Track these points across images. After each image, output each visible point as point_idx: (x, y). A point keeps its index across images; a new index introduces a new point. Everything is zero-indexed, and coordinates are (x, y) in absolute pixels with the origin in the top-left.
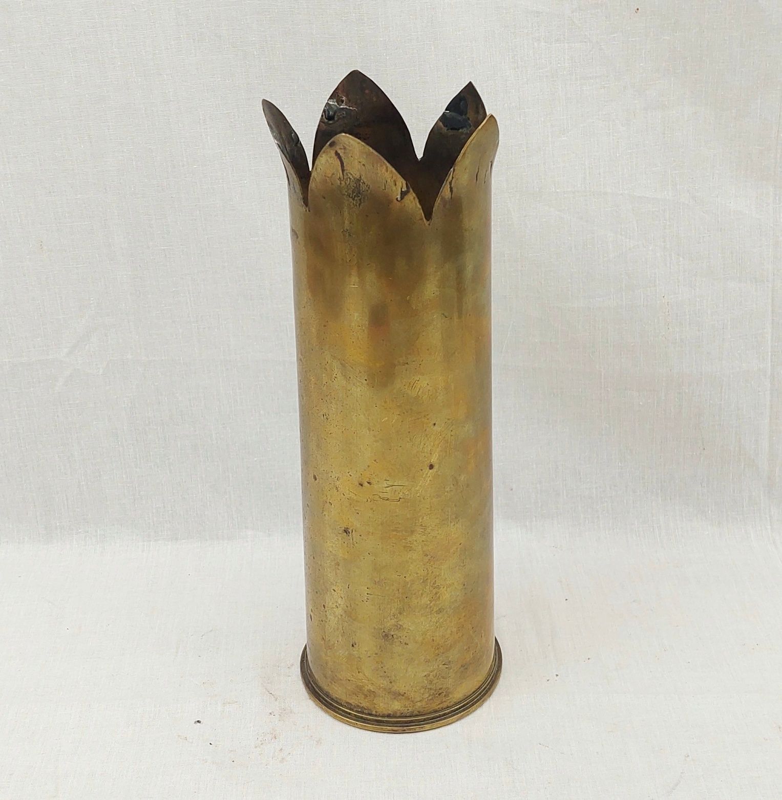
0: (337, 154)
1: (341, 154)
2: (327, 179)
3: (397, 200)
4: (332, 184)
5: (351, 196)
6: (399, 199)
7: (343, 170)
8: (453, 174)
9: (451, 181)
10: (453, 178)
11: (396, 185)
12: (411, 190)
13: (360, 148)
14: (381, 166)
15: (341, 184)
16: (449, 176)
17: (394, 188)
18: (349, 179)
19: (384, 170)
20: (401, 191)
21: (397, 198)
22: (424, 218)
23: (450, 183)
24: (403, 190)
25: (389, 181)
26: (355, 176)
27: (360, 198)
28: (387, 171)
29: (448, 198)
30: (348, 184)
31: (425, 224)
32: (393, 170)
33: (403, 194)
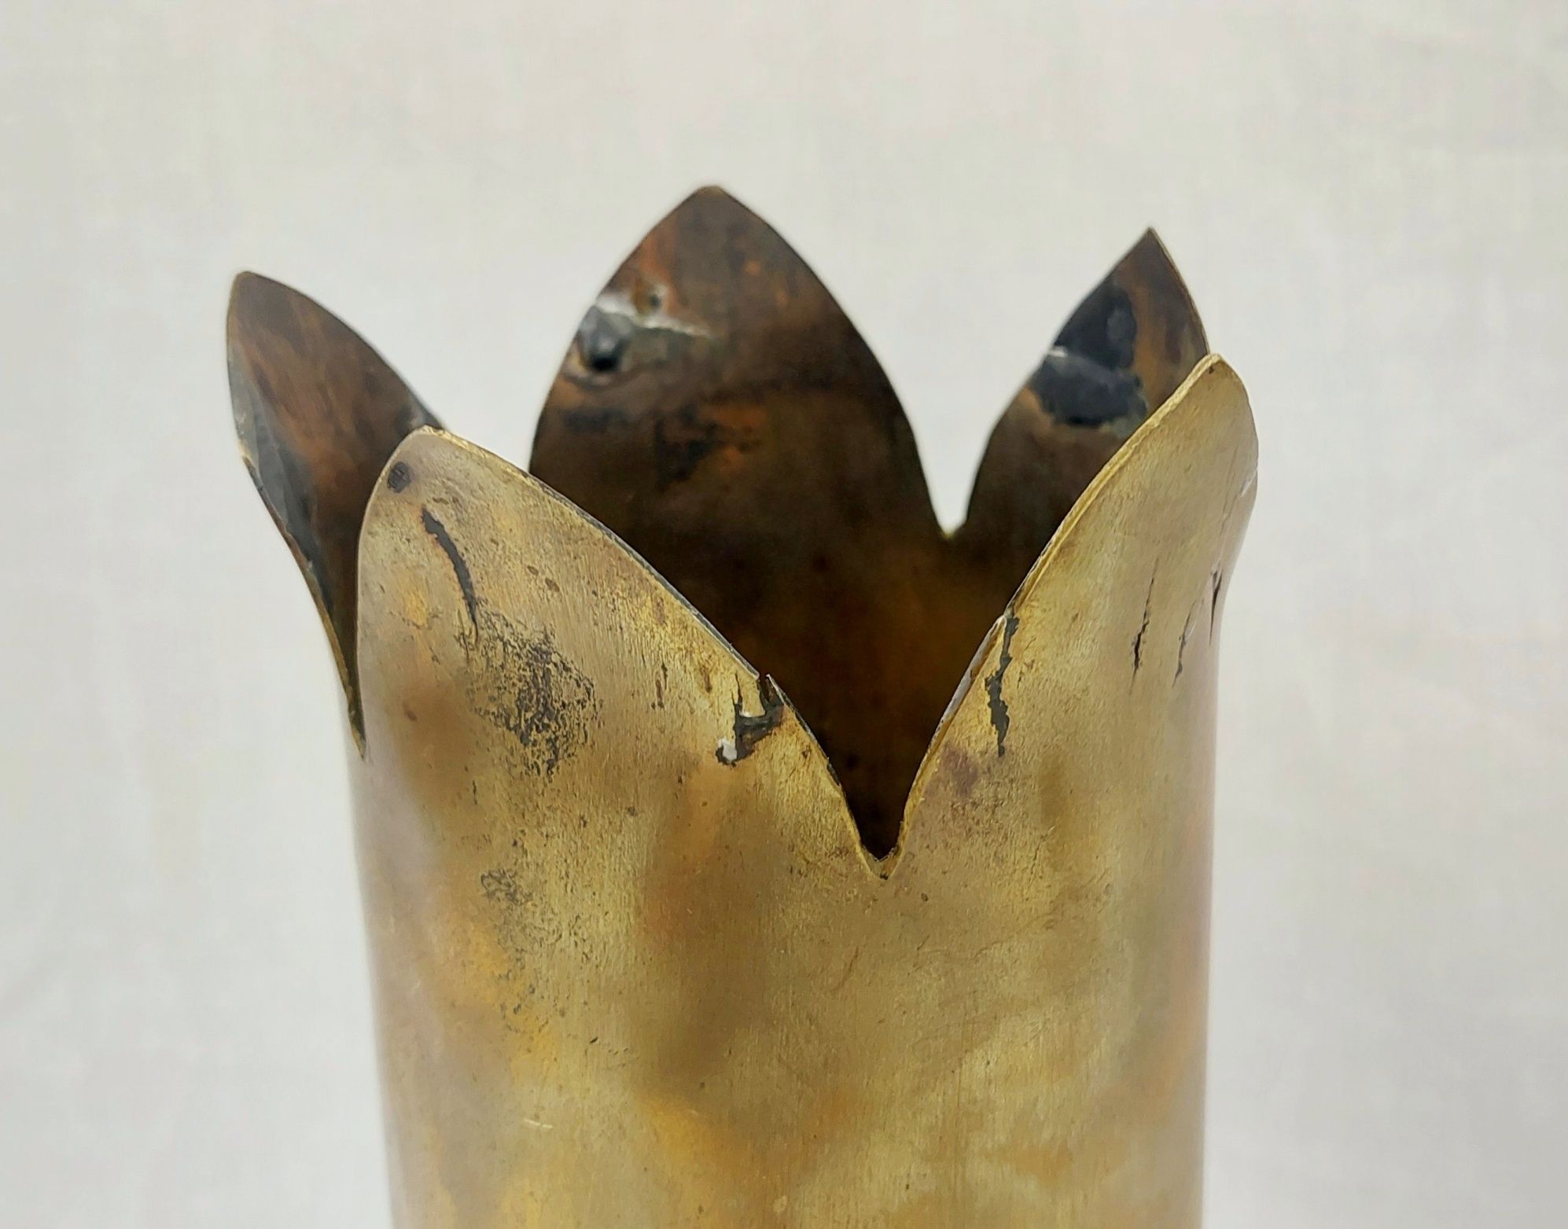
0: (431, 525)
1: (447, 528)
2: (416, 633)
3: (722, 760)
4: (435, 658)
5: (512, 723)
6: (730, 754)
7: (471, 603)
8: (1006, 645)
9: (1000, 676)
10: (1006, 660)
11: (709, 689)
12: (790, 715)
13: (521, 504)
14: (632, 593)
15: (468, 660)
16: (987, 652)
17: (702, 703)
18: (500, 645)
19: (646, 615)
20: (739, 717)
21: (719, 752)
22: (858, 848)
23: (995, 685)
24: (747, 714)
25: (675, 665)
26: (526, 635)
27: (548, 735)
28: (662, 621)
29: (983, 753)
30: (497, 663)
31: (862, 876)
32: (691, 615)
33: (749, 734)
